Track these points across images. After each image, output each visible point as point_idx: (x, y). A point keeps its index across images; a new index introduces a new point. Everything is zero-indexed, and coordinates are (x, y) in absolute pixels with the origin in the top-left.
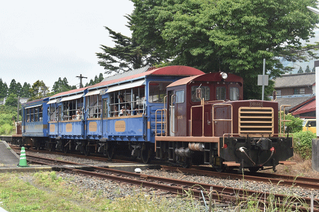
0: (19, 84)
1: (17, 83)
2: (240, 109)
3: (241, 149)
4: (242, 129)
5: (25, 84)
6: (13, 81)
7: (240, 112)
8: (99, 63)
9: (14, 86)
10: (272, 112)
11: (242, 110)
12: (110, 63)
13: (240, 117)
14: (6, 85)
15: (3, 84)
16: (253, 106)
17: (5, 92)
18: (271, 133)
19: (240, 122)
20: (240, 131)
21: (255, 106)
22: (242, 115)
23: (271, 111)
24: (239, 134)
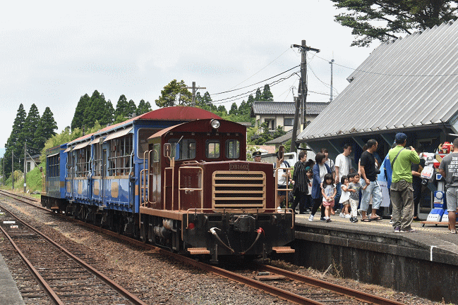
0: (132, 102)
1: (128, 101)
2: (215, 173)
3: (213, 231)
4: (217, 202)
5: (142, 102)
6: (122, 97)
7: (214, 178)
8: (339, 18)
9: (123, 107)
10: (264, 177)
11: (217, 175)
12: (365, 18)
13: (214, 185)
14: (110, 104)
15: (105, 102)
16: (234, 170)
17: (109, 115)
18: (262, 208)
19: (214, 191)
20: (214, 204)
21: (237, 170)
22: (217, 182)
23: (261, 176)
24: (213, 209)
